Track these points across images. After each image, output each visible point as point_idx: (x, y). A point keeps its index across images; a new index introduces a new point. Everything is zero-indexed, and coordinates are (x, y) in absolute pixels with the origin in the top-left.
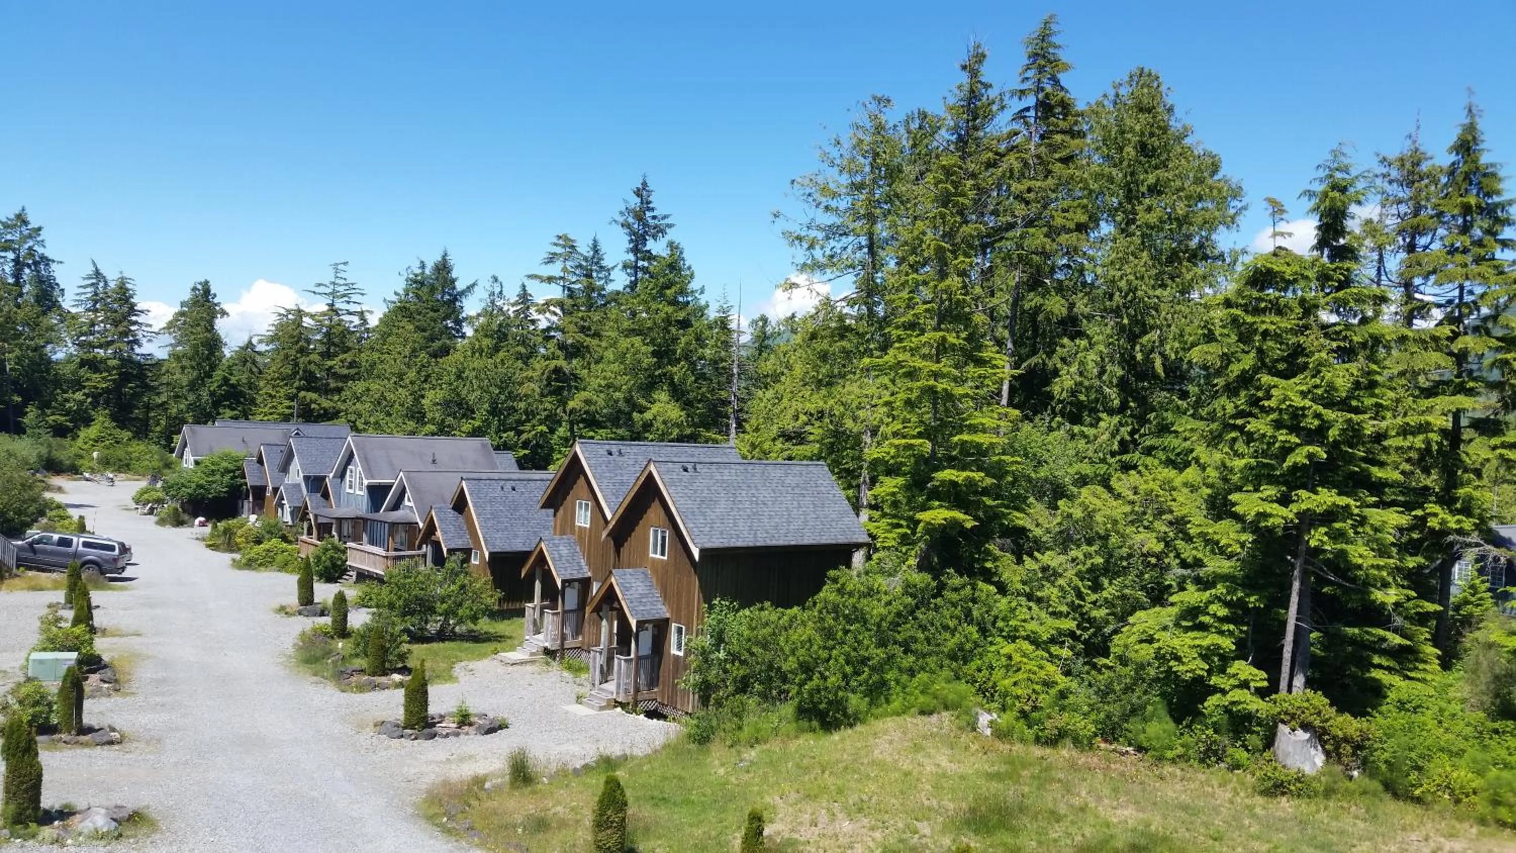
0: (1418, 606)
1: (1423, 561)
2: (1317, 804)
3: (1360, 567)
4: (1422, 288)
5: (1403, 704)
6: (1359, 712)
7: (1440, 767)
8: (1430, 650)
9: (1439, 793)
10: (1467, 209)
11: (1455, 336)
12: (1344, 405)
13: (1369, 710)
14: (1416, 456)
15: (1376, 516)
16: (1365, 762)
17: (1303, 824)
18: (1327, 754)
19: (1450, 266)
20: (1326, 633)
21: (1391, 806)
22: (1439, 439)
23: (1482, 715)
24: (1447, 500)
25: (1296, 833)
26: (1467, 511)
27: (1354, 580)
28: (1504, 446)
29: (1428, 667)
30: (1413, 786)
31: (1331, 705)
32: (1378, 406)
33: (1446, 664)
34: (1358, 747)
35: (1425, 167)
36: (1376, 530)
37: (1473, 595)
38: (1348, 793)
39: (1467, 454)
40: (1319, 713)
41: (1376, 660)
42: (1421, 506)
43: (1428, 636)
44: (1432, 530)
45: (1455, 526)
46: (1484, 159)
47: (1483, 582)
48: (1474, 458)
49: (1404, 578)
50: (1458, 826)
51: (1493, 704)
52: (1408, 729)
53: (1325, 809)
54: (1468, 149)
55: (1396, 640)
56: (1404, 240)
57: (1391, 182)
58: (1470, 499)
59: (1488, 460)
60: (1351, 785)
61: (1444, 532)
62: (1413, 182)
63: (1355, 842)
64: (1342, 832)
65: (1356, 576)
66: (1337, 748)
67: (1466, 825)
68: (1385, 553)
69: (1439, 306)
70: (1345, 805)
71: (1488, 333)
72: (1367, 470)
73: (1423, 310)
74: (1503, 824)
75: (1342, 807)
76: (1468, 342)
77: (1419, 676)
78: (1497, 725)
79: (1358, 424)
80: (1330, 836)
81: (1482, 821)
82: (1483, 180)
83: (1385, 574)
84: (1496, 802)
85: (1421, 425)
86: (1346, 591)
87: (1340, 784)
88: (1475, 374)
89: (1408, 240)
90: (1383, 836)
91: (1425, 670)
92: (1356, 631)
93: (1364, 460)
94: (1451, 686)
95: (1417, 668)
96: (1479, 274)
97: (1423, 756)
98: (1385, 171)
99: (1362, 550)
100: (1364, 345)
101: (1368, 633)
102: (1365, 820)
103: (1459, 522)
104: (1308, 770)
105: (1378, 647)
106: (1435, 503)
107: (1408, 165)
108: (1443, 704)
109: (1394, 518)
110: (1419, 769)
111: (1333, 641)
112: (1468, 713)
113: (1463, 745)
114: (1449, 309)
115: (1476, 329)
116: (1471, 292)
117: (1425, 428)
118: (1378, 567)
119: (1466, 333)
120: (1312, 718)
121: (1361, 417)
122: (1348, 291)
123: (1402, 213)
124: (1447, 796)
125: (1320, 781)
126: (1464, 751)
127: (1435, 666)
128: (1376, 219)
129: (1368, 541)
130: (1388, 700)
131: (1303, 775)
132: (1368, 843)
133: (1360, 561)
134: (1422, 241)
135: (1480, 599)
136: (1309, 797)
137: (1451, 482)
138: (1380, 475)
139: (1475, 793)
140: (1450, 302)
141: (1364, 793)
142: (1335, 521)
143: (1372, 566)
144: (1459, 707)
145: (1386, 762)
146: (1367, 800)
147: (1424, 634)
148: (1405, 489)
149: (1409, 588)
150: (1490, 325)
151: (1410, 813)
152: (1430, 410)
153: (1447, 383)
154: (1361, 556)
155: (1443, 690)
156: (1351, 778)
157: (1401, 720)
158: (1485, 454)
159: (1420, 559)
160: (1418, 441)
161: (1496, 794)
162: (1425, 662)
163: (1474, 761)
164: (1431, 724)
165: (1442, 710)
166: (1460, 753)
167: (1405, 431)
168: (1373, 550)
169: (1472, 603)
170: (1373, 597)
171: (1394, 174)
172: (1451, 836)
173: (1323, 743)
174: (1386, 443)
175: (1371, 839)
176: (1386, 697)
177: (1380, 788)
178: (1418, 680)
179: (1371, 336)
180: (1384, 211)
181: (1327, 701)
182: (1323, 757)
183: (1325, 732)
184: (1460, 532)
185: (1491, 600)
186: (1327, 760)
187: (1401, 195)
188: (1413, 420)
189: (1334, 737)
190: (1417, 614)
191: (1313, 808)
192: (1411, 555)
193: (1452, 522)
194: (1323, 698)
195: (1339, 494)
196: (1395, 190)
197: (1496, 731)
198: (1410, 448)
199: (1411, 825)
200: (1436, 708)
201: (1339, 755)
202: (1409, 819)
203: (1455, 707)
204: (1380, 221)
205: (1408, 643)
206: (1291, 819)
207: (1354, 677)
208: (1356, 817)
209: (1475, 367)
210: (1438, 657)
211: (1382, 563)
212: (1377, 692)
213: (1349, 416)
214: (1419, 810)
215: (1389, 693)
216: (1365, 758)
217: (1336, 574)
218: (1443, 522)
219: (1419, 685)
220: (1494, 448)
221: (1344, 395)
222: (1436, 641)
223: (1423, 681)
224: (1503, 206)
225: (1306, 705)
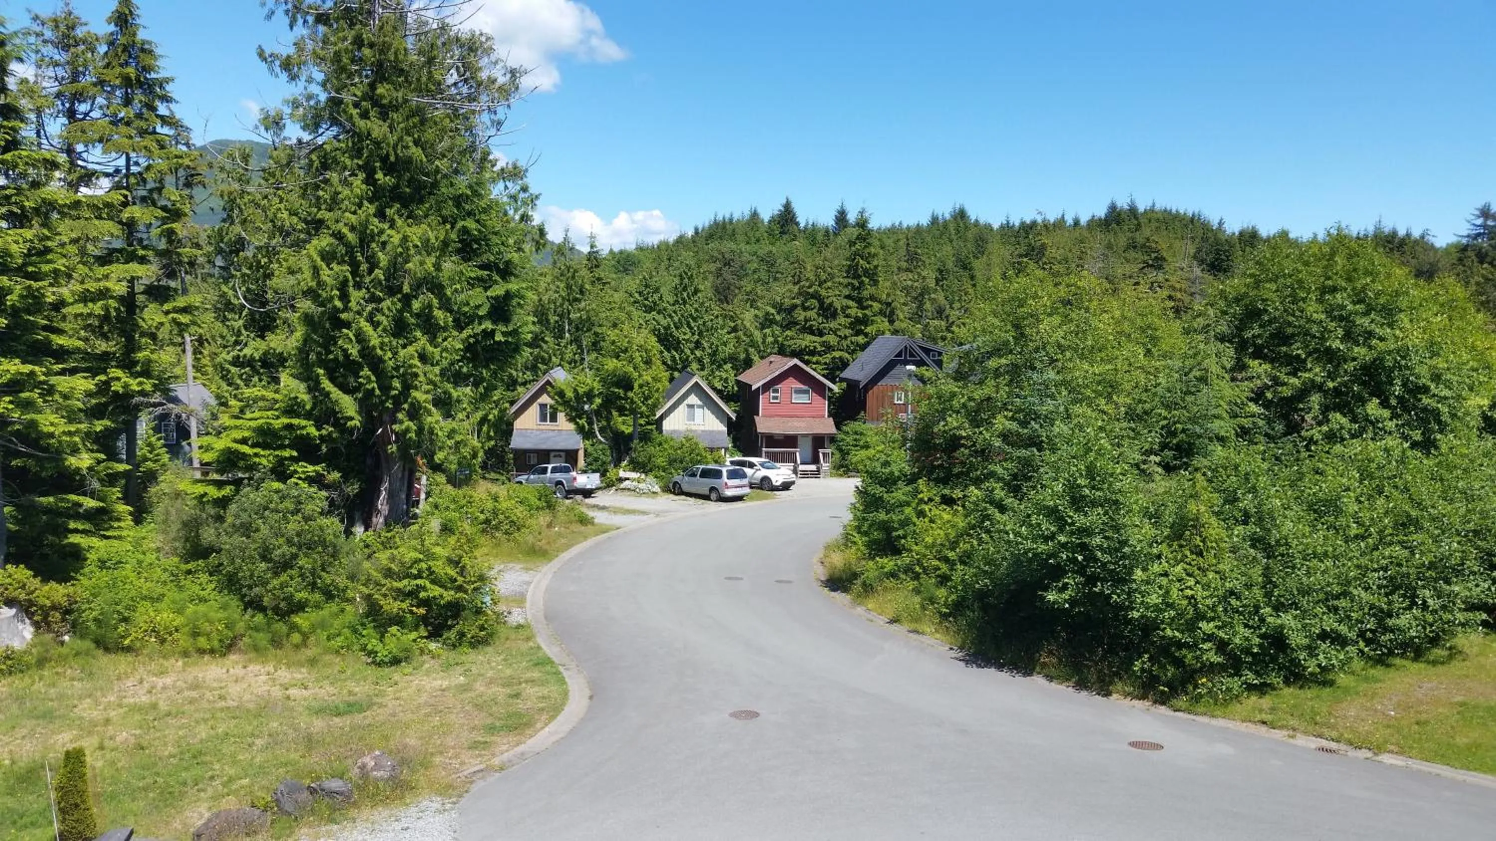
0: (109, 468)
1: (109, 423)
2: (30, 677)
3: (51, 435)
4: (85, 155)
5: (104, 562)
6: (64, 578)
7: (144, 615)
8: (123, 508)
9: (147, 638)
10: (127, 82)
11: (125, 204)
12: (21, 271)
13: (72, 574)
14: (97, 323)
15: (63, 383)
16: (74, 625)
17: (20, 699)
18: (36, 625)
19: (116, 137)
20: (18, 507)
21: (104, 660)
22: (116, 305)
23: (176, 559)
24: (128, 364)
25: (14, 709)
26: (146, 373)
27: (46, 449)
28: (177, 311)
29: (122, 524)
30: (123, 637)
31: (35, 576)
32: (56, 272)
33: (138, 520)
34: (68, 612)
35: (80, 32)
36: (66, 397)
37: (151, 452)
38: (62, 659)
39: (144, 320)
40: (23, 587)
41: (72, 525)
42: (104, 372)
43: (120, 495)
44: (116, 393)
45: (137, 389)
46: (141, 35)
47: (159, 439)
48: (150, 322)
49: (94, 442)
50: (166, 663)
51: (184, 548)
52: (112, 586)
53: (40, 679)
54: (126, 21)
55: (89, 503)
56: (63, 105)
57: (45, 41)
58: (149, 361)
59: (162, 324)
60: (64, 650)
61: (128, 395)
62: (69, 46)
63: (76, 702)
64: (61, 697)
65: (49, 444)
66: (46, 616)
67: (173, 661)
68: (75, 419)
69: (107, 175)
70: (60, 670)
71: (154, 204)
72: (47, 338)
73: (88, 177)
74: (202, 652)
75: (57, 673)
76: (136, 211)
77: (115, 534)
78: (189, 566)
79: (38, 290)
80: (50, 703)
81: (185, 654)
82: (141, 55)
83: (77, 439)
84: (195, 634)
85: (100, 290)
86: (39, 460)
87: (52, 651)
88: (145, 243)
89: (67, 105)
90: (102, 689)
91: (119, 527)
92: (51, 499)
93: (46, 328)
94: (144, 538)
95: (112, 527)
96: (145, 148)
97: (127, 608)
98: (38, 29)
99: (53, 418)
100: (37, 211)
101: (62, 500)
102: (81, 680)
103: (140, 384)
104: (17, 645)
105: (75, 513)
106: (117, 367)
107: (62, 28)
108: (141, 557)
109: (82, 384)
110: (125, 620)
111: (27, 512)
112: (163, 560)
113: (159, 590)
114: (116, 179)
115: (143, 199)
116: (137, 164)
117: (103, 294)
118: (70, 434)
119: (134, 203)
120: (17, 592)
121: (40, 284)
122: (16, 153)
123: (59, 76)
124: (153, 639)
125: (31, 654)
126: (164, 595)
127: (129, 521)
128: (32, 79)
129: (57, 409)
130: (88, 562)
131: (13, 652)
132: (88, 700)
133: (52, 429)
134: (83, 108)
135: (158, 455)
136: (22, 671)
137: (131, 347)
138: (61, 342)
139: (177, 631)
140: (117, 171)
141: (77, 654)
142: (22, 391)
143: (64, 433)
144: (154, 557)
145: (95, 620)
146: (81, 660)
147: (116, 492)
148: (88, 356)
149: (98, 451)
150: (155, 196)
151: (123, 662)
152: (106, 277)
153: (120, 251)
154: (52, 424)
155: (137, 543)
156: (62, 643)
157: (104, 577)
158: (159, 318)
159: (107, 422)
160: (97, 308)
161: (195, 627)
162: (119, 520)
163: (173, 602)
164: (133, 576)
165: (140, 562)
166: (160, 598)
167: (85, 298)
168: (63, 417)
169: (150, 459)
170: (67, 463)
171: (48, 34)
172: (162, 673)
173: (30, 615)
174: (64, 311)
175: (90, 696)
176: (86, 559)
177: (93, 646)
178: (115, 537)
179: (44, 200)
180: (40, 72)
181: (31, 573)
182: (32, 629)
183: (31, 603)
184: (143, 393)
185: (168, 456)
186: (36, 631)
187: (57, 57)
188: (92, 286)
189: (42, 607)
190: (108, 475)
191: (27, 680)
192: (98, 419)
193: (134, 385)
194: (26, 571)
195: (23, 363)
196: (49, 51)
197: (189, 572)
198: (90, 315)
199: (125, 673)
200: (135, 561)
201: (48, 624)
202: (122, 668)
203: (151, 557)
204: (36, 82)
205: (101, 504)
206: (6, 699)
207: (52, 545)
208: (73, 679)
209: (145, 236)
210: (131, 514)
211: (73, 429)
212: (77, 555)
213: (28, 282)
214: (130, 658)
215: (88, 555)
216: (75, 620)
217: (28, 446)
218: (126, 386)
219: (116, 543)
220: (167, 313)
221: (20, 261)
222: (126, 499)
223: (119, 538)
224: (161, 84)
225: (8, 580)
